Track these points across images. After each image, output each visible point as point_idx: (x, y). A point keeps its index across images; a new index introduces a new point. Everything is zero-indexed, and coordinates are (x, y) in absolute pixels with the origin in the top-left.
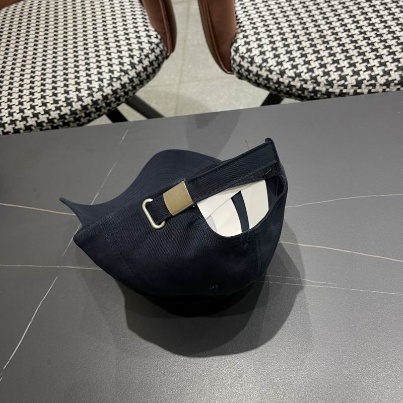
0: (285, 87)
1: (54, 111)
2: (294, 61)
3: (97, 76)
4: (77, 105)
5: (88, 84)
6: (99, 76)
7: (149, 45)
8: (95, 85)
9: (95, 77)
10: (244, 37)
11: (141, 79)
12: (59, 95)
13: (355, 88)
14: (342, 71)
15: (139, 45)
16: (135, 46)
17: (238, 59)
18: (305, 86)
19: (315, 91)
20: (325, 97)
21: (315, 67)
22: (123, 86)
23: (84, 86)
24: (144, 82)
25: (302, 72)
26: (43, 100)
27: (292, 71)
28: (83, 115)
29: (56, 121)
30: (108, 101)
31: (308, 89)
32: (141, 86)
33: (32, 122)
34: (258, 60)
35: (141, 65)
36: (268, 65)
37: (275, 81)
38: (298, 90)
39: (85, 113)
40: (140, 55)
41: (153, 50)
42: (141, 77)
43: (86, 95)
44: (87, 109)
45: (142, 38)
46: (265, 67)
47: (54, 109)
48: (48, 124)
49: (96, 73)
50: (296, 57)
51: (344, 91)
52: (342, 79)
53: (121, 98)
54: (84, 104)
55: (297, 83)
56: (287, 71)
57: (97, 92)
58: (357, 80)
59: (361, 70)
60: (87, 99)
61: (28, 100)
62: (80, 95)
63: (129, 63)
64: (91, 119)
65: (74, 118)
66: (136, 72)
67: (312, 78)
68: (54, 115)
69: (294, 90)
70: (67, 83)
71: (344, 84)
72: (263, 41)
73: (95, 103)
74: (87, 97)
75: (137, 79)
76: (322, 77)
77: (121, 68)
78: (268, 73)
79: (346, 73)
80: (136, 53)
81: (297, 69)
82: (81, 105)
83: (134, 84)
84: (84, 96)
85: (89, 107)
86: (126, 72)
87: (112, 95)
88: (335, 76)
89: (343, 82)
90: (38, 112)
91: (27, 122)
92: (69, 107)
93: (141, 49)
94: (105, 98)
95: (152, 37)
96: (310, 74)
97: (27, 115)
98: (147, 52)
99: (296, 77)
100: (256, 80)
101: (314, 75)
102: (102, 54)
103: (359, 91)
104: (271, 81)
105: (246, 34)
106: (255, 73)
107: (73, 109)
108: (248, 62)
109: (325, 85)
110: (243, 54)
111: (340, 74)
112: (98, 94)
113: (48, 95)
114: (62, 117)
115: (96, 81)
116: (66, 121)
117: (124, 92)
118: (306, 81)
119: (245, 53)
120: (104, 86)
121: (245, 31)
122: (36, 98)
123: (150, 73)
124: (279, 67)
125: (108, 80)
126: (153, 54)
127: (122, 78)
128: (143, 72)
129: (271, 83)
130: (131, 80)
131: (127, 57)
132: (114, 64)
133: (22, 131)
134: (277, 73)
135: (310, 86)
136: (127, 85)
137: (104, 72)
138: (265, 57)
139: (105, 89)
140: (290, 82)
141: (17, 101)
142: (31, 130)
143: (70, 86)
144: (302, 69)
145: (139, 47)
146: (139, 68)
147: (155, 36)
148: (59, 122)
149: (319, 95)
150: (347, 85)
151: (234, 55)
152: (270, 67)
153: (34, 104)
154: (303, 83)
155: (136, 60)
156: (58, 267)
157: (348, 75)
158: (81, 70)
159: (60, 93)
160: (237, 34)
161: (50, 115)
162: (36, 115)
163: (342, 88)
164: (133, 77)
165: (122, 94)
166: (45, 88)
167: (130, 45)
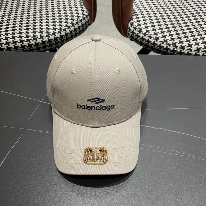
0: (157, 46)
1: (26, 41)
2: (164, 34)
3: (52, 27)
4: (39, 40)
5: (47, 30)
6: (54, 26)
7: (83, 15)
8: (51, 31)
9: (51, 27)
10: (137, 18)
11: (76, 33)
12: (30, 33)
13: (196, 52)
14: (190, 42)
15: (77, 14)
16: (75, 15)
17: (132, 29)
18: (169, 47)
19: (174, 51)
20: (179, 54)
21: (175, 38)
22: (67, 34)
23: (45, 31)
24: (78, 34)
25: (168, 40)
26: (20, 34)
27: (162, 38)
28: (42, 46)
29: (26, 47)
30: (57, 41)
31: (170, 49)
32: (75, 36)
33: (11, 45)
34: (144, 31)
35: (77, 25)
36: (149, 34)
37: (152, 43)
38: (164, 49)
39: (43, 46)
40: (77, 20)
41: (84, 19)
42: (76, 31)
43: (45, 36)
44: (45, 44)
45: (79, 11)
46: (148, 34)
47: (26, 40)
48: (21, 49)
49: (52, 25)
50: (165, 31)
51: (190, 53)
52: (189, 46)
53: (64, 41)
54: (43, 40)
55: (165, 45)
56: (159, 38)
57: (52, 35)
58: (197, 47)
59: (200, 43)
60: (46, 38)
61: (11, 33)
62: (42, 35)
63: (71, 23)
64: (46, 49)
65: (37, 47)
66: (74, 28)
67: (173, 43)
68: (26, 43)
69: (162, 49)
70: (35, 28)
71: (190, 49)
72: (147, 21)
73: (50, 41)
74: (46, 37)
75: (74, 32)
76: (178, 43)
77: (66, 25)
78: (149, 38)
79: (192, 43)
80: (75, 18)
81: (165, 38)
82: (42, 41)
83: (72, 35)
84: (44, 36)
85: (46, 42)
86: (69, 27)
87: (59, 38)
88: (186, 44)
89: (190, 48)
90: (17, 40)
91: (9, 45)
92: (35, 41)
93: (78, 17)
94: (56, 39)
95: (84, 12)
96: (172, 41)
97: (10, 41)
98: (81, 19)
99: (164, 42)
100: (141, 41)
101: (174, 42)
102: (56, 16)
103: (198, 53)
104: (150, 42)
105: (138, 17)
106: (141, 37)
107: (37, 42)
108: (138, 31)
109: (180, 48)
110: (136, 27)
111: (189, 43)
112: (52, 36)
113: (23, 32)
114: (30, 46)
115: (52, 29)
116: (32, 48)
117: (66, 38)
118: (169, 45)
119: (137, 26)
120: (56, 32)
121: (137, 15)
122: (16, 33)
123: (81, 31)
124: (156, 35)
125: (58, 30)
126: (84, 20)
127: (66, 30)
128: (78, 29)
129: (150, 44)
130: (71, 32)
131: (70, 20)
132: (63, 22)
133: (5, 50)
134: (154, 39)
135: (171, 48)
136: (69, 34)
137: (57, 25)
138: (148, 30)
139: (56, 34)
140: (160, 44)
141: (4, 33)
142: (11, 50)
143: (37, 29)
144: (168, 38)
145: (77, 15)
146: (76, 26)
147: (86, 11)
148: (27, 48)
149: (175, 53)
150: (192, 50)
151: (130, 27)
152: (150, 35)
153: (14, 36)
154: (168, 45)
155: (75, 22)
156: (23, 129)
157: (193, 44)
158: (44, 22)
159: (30, 32)
160: (133, 16)
161: (23, 43)
162: (15, 42)
163: (189, 51)
164: (72, 31)
165: (65, 39)
166: (22, 28)
167: (72, 13)
